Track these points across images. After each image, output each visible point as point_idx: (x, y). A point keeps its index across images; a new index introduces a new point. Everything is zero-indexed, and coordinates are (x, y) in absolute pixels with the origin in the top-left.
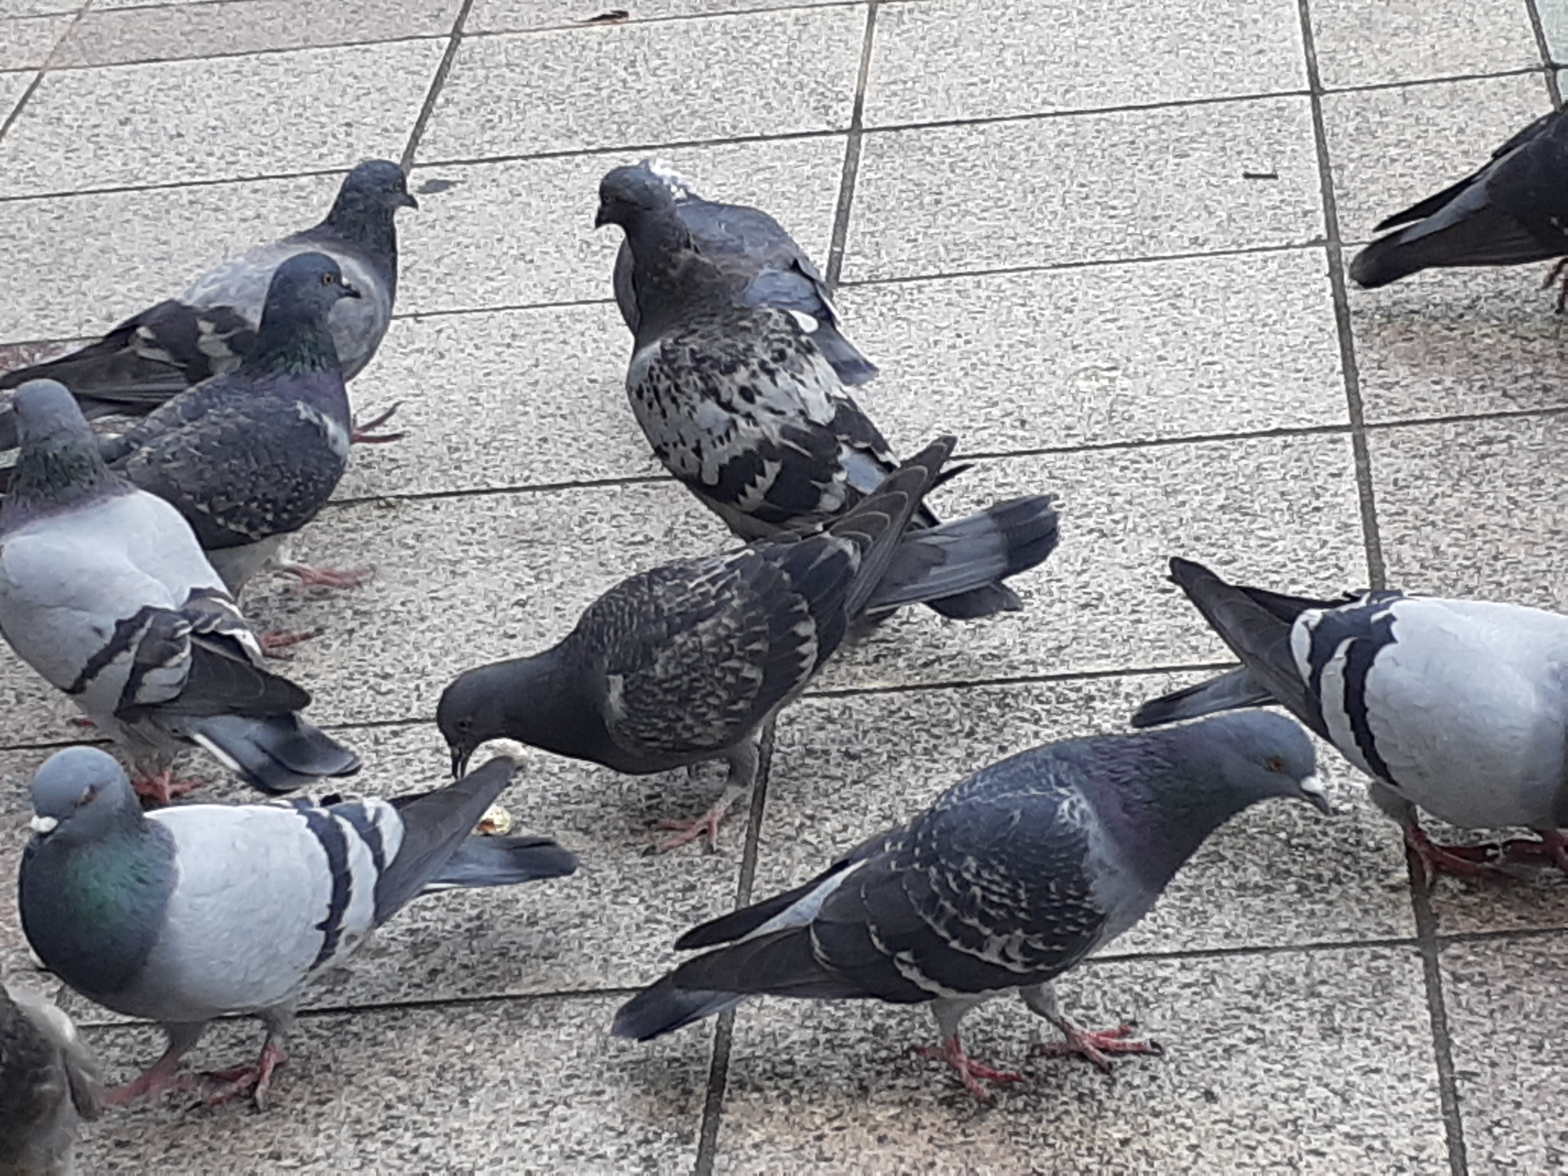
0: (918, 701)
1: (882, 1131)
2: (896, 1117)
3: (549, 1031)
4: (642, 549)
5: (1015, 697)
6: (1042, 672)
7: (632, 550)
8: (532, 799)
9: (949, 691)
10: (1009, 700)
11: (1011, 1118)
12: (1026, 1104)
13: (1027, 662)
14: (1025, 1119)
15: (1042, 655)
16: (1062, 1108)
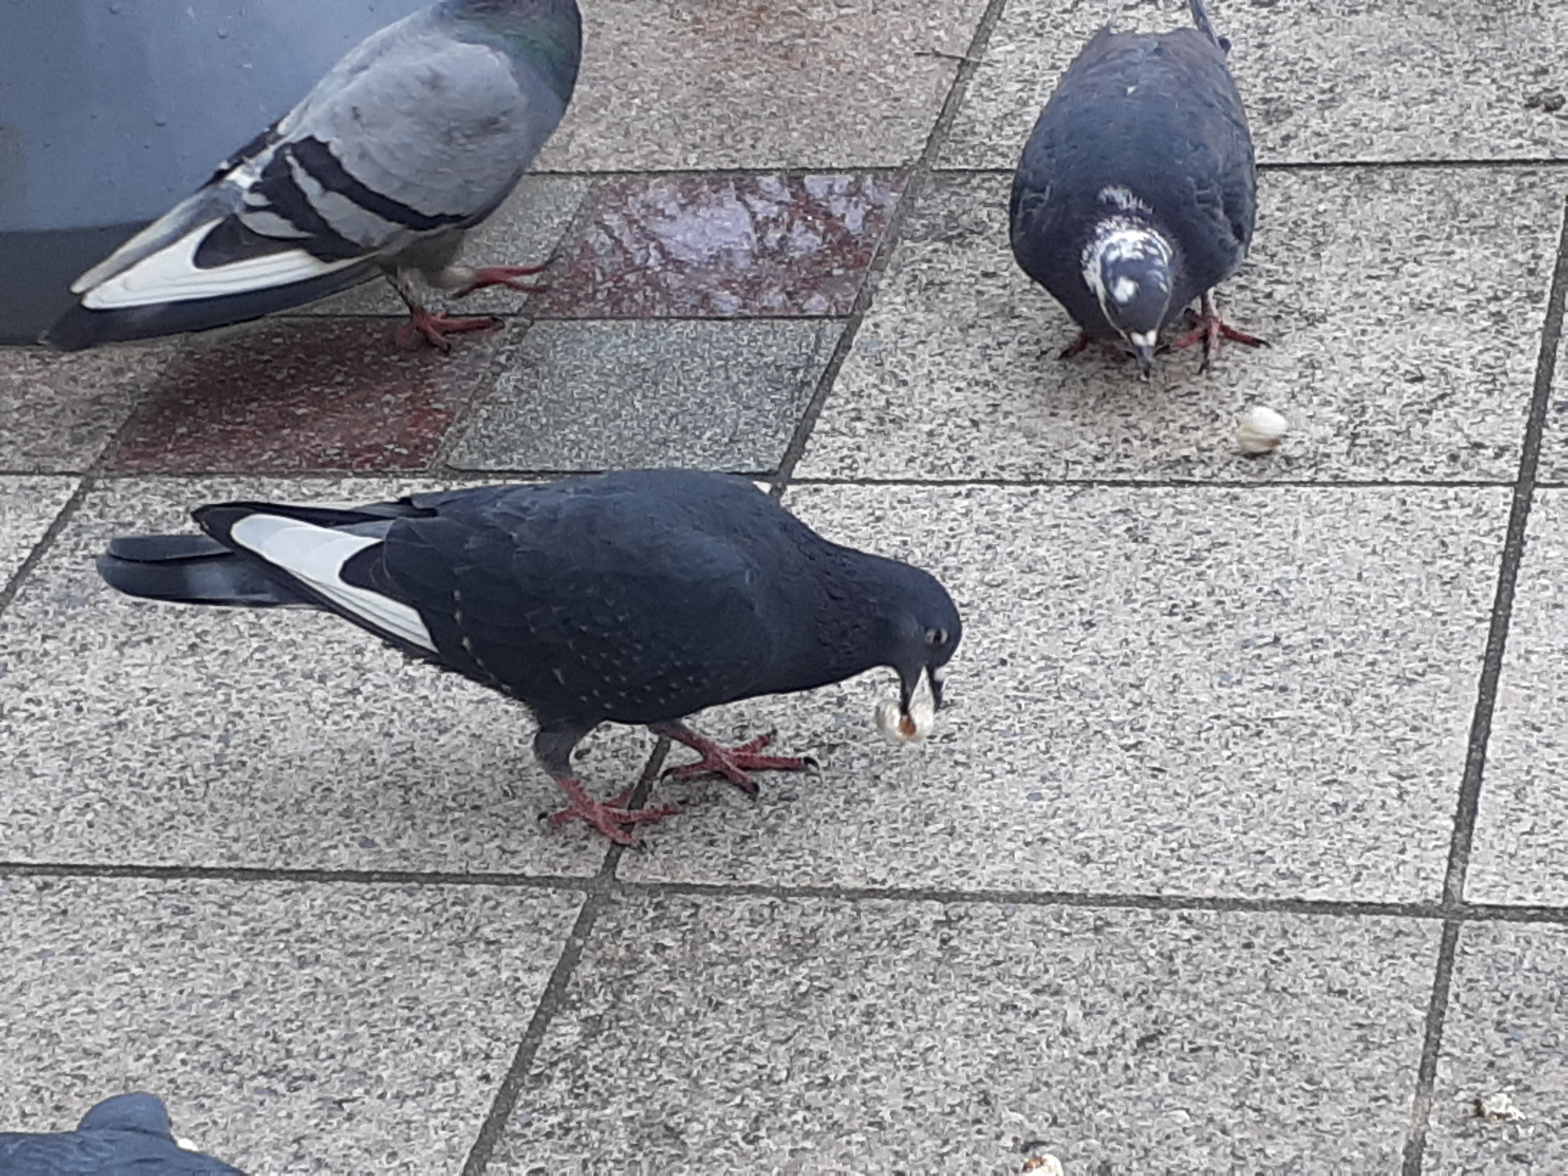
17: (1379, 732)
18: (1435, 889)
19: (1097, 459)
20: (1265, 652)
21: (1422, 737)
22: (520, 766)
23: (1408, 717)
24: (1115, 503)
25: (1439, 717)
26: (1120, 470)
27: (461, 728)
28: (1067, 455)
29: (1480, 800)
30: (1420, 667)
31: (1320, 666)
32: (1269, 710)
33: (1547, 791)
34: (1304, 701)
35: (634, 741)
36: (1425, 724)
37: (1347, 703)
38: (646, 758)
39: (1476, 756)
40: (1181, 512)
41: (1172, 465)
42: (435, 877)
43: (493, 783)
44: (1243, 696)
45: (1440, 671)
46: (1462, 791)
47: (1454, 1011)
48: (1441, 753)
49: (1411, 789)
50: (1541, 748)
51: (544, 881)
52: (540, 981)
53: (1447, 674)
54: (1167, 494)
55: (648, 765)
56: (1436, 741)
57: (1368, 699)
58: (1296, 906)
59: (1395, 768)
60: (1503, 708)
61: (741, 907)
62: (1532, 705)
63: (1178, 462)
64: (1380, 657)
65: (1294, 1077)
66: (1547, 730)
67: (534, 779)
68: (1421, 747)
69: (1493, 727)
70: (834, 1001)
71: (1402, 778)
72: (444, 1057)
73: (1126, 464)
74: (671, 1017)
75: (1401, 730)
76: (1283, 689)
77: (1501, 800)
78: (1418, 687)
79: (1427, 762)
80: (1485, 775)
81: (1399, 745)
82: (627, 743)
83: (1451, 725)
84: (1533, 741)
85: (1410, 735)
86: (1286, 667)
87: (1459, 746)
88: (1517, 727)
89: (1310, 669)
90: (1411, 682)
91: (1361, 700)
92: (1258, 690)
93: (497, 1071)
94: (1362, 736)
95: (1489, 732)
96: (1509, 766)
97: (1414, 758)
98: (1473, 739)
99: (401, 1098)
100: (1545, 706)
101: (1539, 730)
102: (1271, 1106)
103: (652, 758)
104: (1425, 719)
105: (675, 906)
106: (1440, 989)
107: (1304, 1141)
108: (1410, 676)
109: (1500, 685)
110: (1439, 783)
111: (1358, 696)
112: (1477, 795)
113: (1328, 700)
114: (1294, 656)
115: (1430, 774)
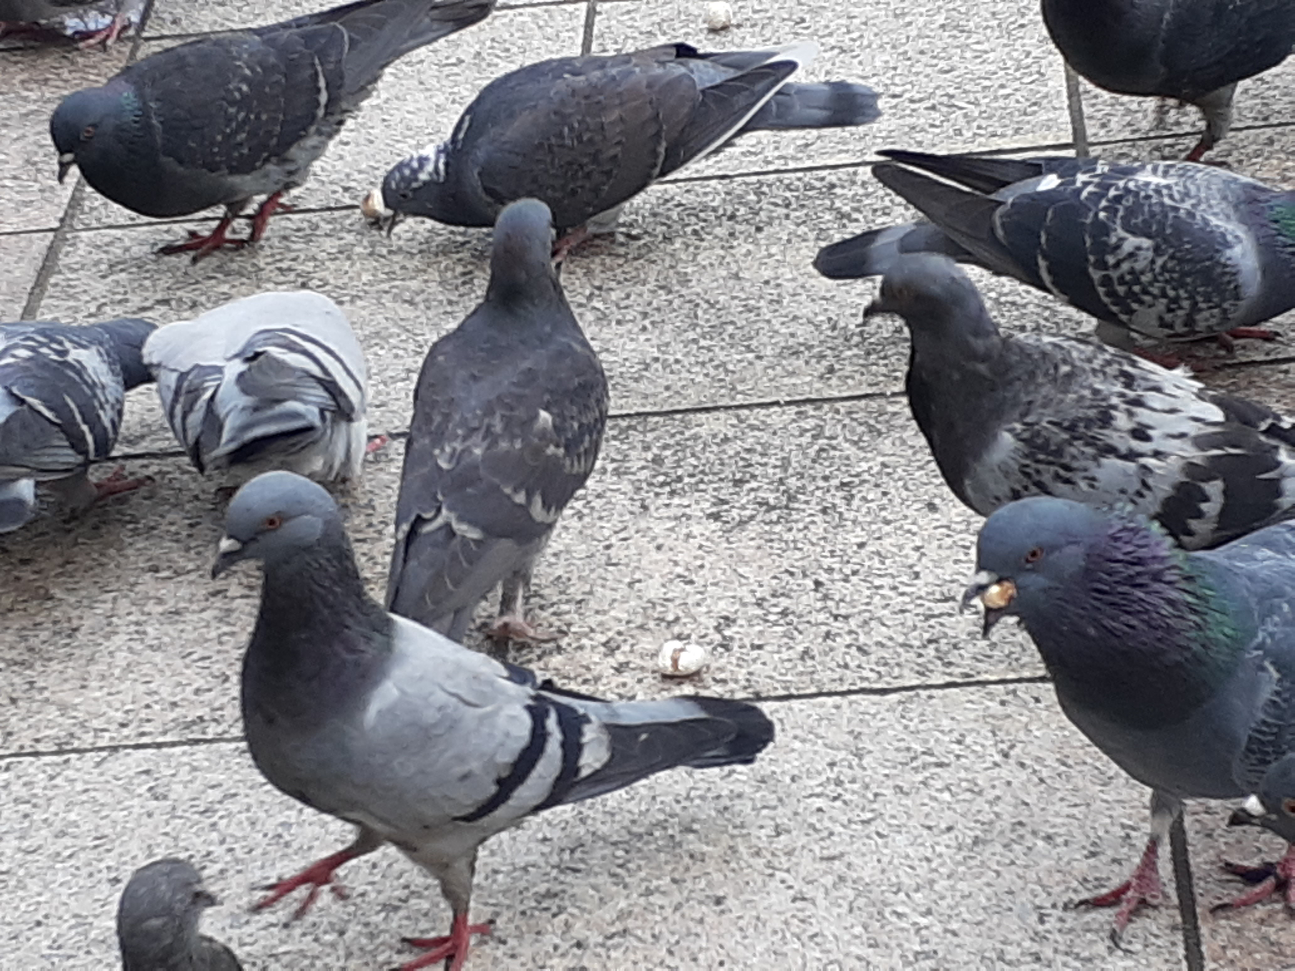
0: (688, 191)
1: (660, 541)
2: (672, 529)
3: (382, 465)
4: (456, 70)
5: (770, 186)
6: (792, 165)
7: (447, 70)
8: (365, 277)
9: (713, 182)
10: (765, 189)
11: (767, 528)
12: (780, 517)
13: (780, 157)
14: (778, 528)
15: (791, 151)
16: (808, 520)
19: (123, 725)
24: (139, 766)
26: (143, 734)
28: (96, 723)
40: (195, 769)
41: (188, 726)
54: (184, 753)
63: (193, 723)
73: (147, 728)
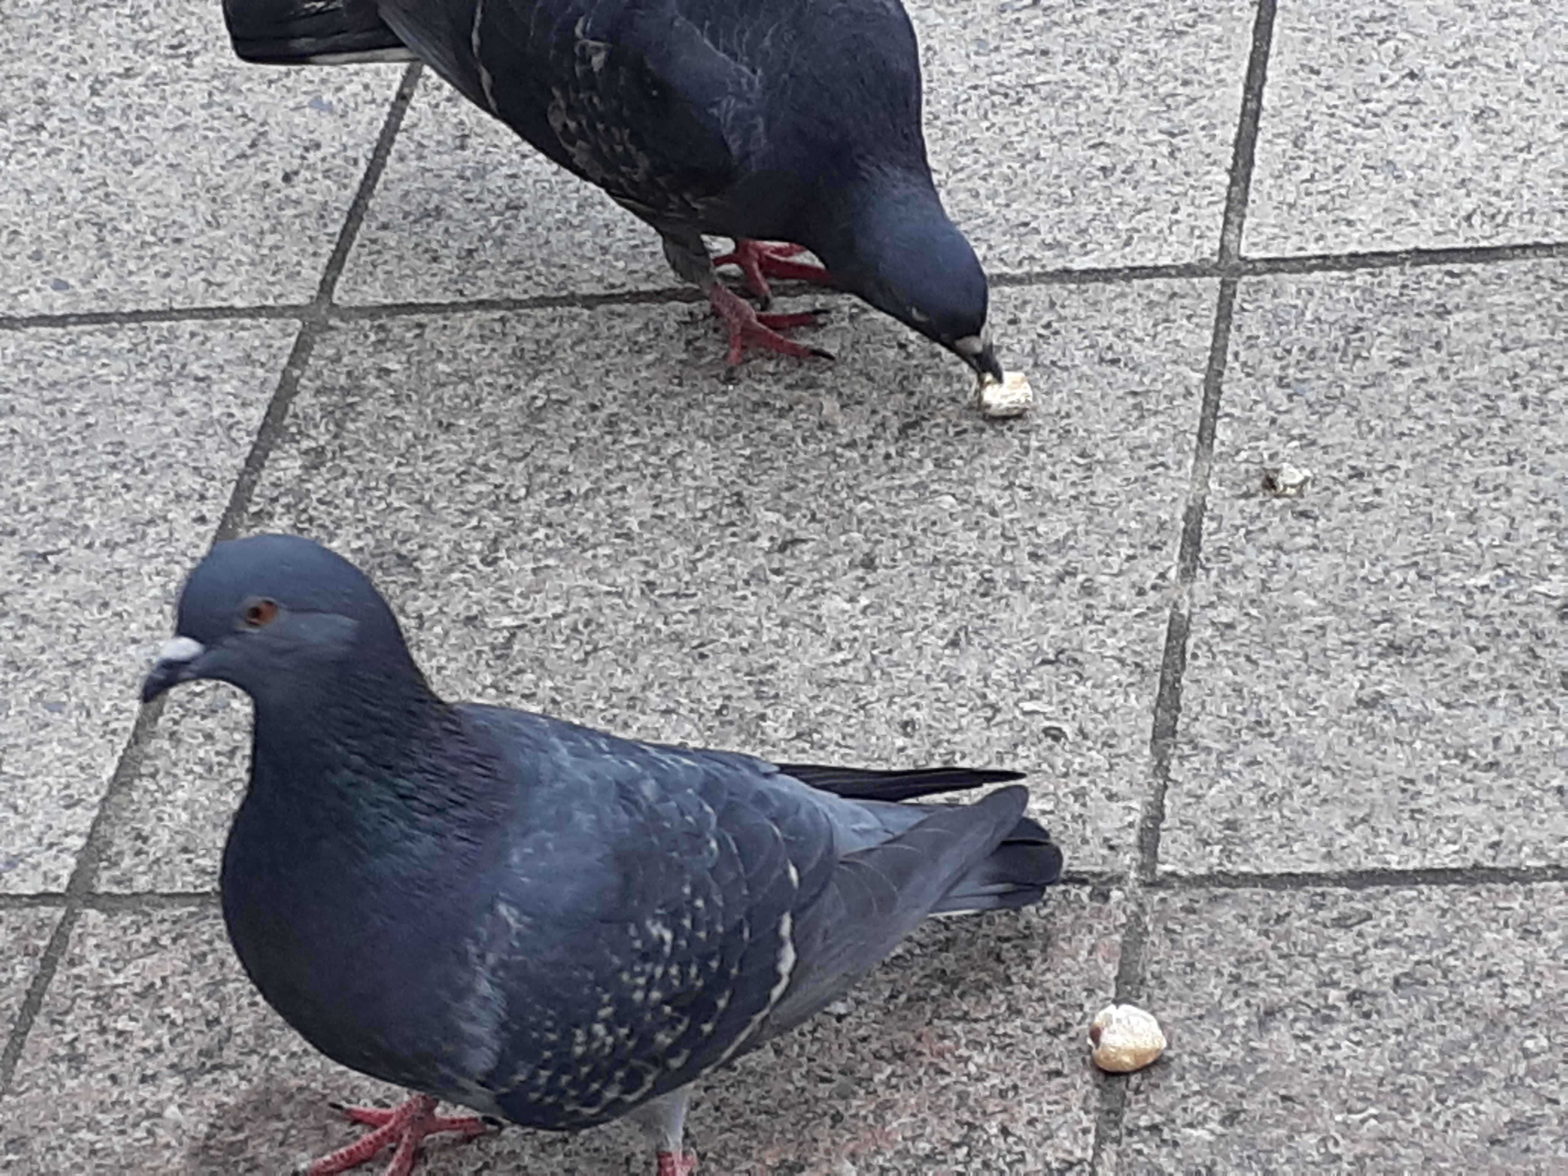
17: (1148, 90)
18: (1210, 247)
20: (1023, 15)
21: (1194, 90)
22: (223, 193)
23: (1179, 71)
25: (1211, 68)
27: (157, 157)
29: (1257, 150)
30: (1190, 17)
31: (1083, 26)
32: (1030, 76)
33: (1328, 135)
34: (1067, 63)
35: (346, 159)
36: (1196, 77)
37: (1113, 61)
38: (361, 176)
39: (1251, 105)
42: (137, 316)
43: (195, 213)
44: (1001, 63)
45: (1211, 20)
46: (1236, 144)
47: (1233, 369)
48: (1214, 106)
49: (1183, 145)
50: (1321, 93)
51: (255, 312)
52: (256, 415)
53: (1219, 24)
55: (363, 184)
56: (1208, 93)
57: (1136, 56)
58: (1065, 275)
59: (1165, 125)
60: (1280, 53)
61: (468, 323)
62: (1310, 48)
64: (1147, 11)
65: (1066, 453)
66: (1326, 72)
67: (238, 206)
68: (1194, 100)
69: (1269, 74)
70: (573, 415)
71: (1172, 135)
72: (155, 501)
74: (399, 442)
75: (1171, 85)
76: (1045, 53)
77: (1278, 149)
78: (1187, 39)
79: (1200, 116)
80: (1261, 124)
81: (1169, 101)
82: (339, 161)
83: (1223, 75)
84: (1311, 85)
85: (1181, 90)
86: (1045, 29)
87: (1233, 97)
88: (1295, 72)
89: (1073, 29)
90: (1181, 33)
91: (1128, 57)
92: (1018, 56)
93: (214, 511)
94: (1129, 95)
95: (1264, 79)
96: (1286, 113)
97: (1185, 114)
98: (1248, 89)
99: (111, 546)
100: (1323, 47)
101: (1318, 73)
102: (1043, 482)
103: (367, 176)
104: (1196, 72)
105: (397, 326)
106: (1218, 350)
107: (1078, 515)
108: (1179, 28)
109: (1276, 29)
110: (1213, 137)
111: (1124, 53)
112: (1253, 146)
113: (1093, 61)
114: (1055, 17)
115: (1203, 128)
